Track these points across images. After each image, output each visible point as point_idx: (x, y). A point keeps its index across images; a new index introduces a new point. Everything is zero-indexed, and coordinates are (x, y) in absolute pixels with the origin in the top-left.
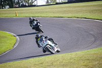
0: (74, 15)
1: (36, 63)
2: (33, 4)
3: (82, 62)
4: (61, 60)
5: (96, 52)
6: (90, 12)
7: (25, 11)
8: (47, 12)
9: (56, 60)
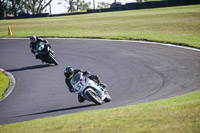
0: (122, 34)
1: (48, 128)
2: (43, 12)
3: (138, 126)
4: (97, 122)
5: (165, 107)
6: (154, 29)
7: (26, 26)
8: (69, 28)
9: (87, 121)
